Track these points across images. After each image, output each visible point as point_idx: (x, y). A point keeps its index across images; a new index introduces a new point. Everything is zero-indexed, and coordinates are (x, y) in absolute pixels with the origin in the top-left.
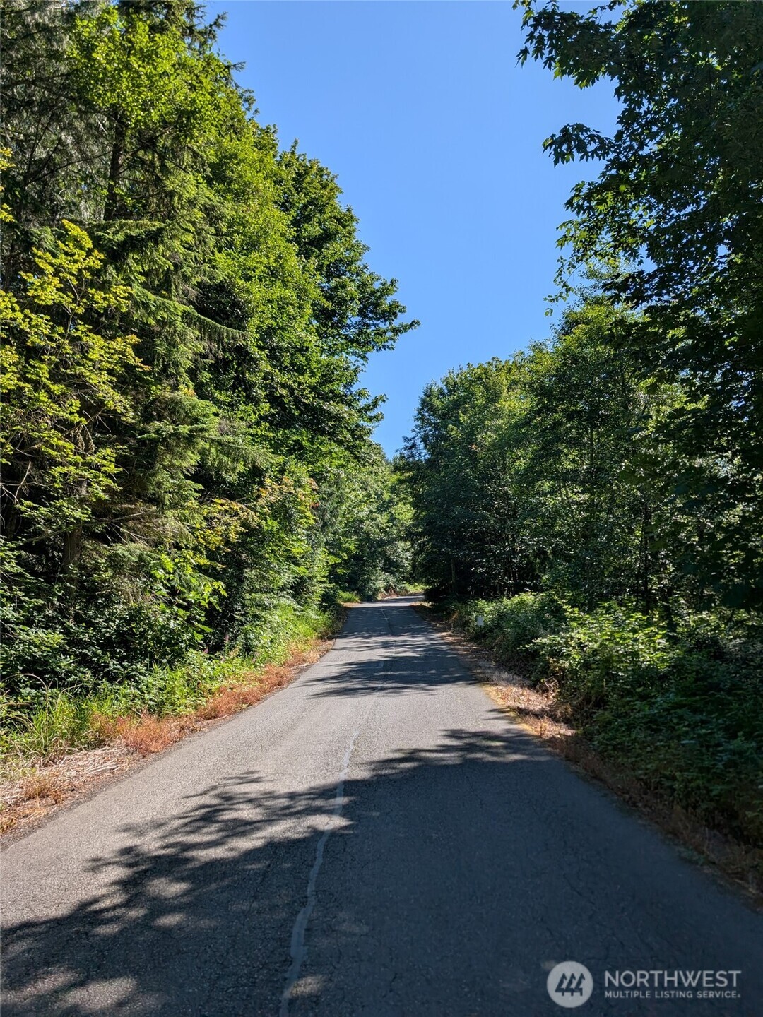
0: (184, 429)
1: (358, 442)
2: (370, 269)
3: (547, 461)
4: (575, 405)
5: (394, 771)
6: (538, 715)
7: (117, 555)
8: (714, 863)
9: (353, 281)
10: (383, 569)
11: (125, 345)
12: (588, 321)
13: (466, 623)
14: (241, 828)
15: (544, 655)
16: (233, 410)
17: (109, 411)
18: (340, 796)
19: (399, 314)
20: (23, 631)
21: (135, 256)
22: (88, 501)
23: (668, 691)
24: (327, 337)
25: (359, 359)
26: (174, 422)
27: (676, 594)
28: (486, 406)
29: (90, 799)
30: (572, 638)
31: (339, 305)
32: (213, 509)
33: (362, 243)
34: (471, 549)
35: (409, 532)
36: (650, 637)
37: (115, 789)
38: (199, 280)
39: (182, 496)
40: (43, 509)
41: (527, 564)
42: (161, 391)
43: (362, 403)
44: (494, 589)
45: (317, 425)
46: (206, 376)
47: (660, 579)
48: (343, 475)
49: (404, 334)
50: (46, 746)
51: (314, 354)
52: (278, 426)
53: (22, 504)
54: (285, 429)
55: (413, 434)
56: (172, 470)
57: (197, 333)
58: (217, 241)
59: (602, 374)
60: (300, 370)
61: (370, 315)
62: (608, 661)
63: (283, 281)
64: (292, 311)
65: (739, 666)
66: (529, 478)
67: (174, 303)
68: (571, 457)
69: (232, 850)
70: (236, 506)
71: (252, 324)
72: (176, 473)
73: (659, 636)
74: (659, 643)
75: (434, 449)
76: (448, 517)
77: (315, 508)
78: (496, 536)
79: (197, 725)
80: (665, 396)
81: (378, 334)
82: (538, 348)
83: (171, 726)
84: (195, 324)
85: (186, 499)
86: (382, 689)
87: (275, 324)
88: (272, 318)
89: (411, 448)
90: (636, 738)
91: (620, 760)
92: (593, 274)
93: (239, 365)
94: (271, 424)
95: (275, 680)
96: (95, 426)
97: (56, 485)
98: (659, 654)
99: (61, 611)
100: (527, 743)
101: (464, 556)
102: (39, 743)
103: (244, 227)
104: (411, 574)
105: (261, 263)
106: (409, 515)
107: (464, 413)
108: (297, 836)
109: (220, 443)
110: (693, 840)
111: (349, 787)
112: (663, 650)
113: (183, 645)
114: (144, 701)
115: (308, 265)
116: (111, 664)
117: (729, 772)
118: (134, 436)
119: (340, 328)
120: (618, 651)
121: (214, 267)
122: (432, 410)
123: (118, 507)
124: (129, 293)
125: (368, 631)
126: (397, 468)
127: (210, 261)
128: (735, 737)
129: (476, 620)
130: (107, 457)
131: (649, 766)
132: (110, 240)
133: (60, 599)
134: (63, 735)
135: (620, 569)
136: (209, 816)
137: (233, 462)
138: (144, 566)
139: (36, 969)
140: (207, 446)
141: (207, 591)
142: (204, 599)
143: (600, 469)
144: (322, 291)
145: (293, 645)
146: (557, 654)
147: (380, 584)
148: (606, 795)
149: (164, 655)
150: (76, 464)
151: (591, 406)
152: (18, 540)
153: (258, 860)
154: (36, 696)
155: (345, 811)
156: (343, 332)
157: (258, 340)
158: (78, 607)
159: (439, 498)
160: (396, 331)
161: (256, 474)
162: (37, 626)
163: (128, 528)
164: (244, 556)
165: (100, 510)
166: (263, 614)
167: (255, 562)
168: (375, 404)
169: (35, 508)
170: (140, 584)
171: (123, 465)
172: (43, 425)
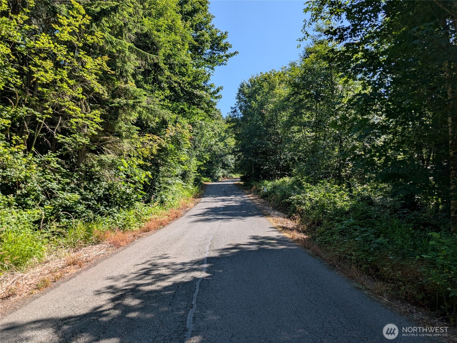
0: (131, 102)
1: (210, 109)
2: (215, 27)
3: (296, 117)
4: (310, 91)
5: (229, 253)
6: (291, 230)
7: (102, 160)
8: (369, 289)
9: (207, 32)
10: (221, 168)
11: (103, 61)
12: (316, 52)
13: (259, 191)
14: (161, 277)
15: (294, 204)
16: (153, 93)
17: (96, 93)
18: (205, 263)
19: (229, 48)
20: (61, 193)
21: (106, 19)
22: (88, 135)
23: (349, 218)
24: (195, 59)
25: (210, 69)
26: (126, 99)
27: (352, 177)
28: (269, 93)
29: (95, 266)
30: (307, 196)
31: (201, 44)
32: (144, 139)
33: (212, 14)
34: (261, 158)
35: (233, 150)
36: (341, 195)
37: (106, 261)
38: (136, 31)
39: (131, 133)
40: (67, 138)
41: (286, 165)
42: (120, 84)
43: (212, 90)
44: (271, 176)
45: (191, 101)
46: (140, 77)
47: (346, 170)
48: (203, 124)
49: (231, 58)
50: (74, 243)
51: (190, 67)
52: (174, 101)
53: (58, 136)
54: (177, 102)
55: (235, 106)
56: (126, 121)
57: (136, 56)
58: (144, 12)
59: (322, 76)
60: (183, 74)
61: (216, 49)
62: (323, 206)
63: (175, 32)
64: (179, 47)
65: (380, 208)
66: (288, 124)
67: (124, 42)
68: (307, 115)
69: (158, 286)
70: (156, 137)
71: (161, 52)
72: (128, 122)
73: (345, 195)
74: (345, 198)
75: (245, 112)
76: (251, 144)
77: (191, 139)
78: (273, 152)
79: (140, 235)
80: (350, 87)
81: (219, 58)
82: (293, 64)
83: (129, 236)
84: (135, 52)
85: (133, 134)
86: (222, 219)
87: (171, 53)
88: (170, 50)
89: (234, 112)
90: (335, 239)
91: (328, 248)
92: (319, 29)
93: (155, 72)
94: (170, 100)
95: (175, 215)
96: (90, 101)
97: (73, 127)
98: (345, 203)
99: (78, 185)
100: (287, 241)
101: (258, 161)
102: (71, 242)
103: (156, 6)
104: (234, 170)
105: (164, 23)
106: (234, 143)
107: (259, 95)
108: (187, 280)
109: (147, 108)
110: (360, 280)
111: (209, 260)
112: (347, 201)
113: (133, 200)
114: (116, 224)
115: (187, 25)
116: (101, 208)
117: (376, 252)
118: (108, 105)
119: (202, 55)
120: (327, 202)
121: (142, 25)
122: (244, 94)
123: (102, 138)
124: (103, 36)
125: (215, 195)
126: (228, 122)
127: (140, 22)
128: (379, 236)
129: (263, 189)
130: (96, 114)
131: (341, 250)
132: (93, 11)
133: (77, 180)
134: (81, 239)
135: (329, 166)
136: (147, 273)
137: (154, 117)
138: (114, 165)
139: (77, 334)
140: (142, 110)
141: (144, 176)
142: (142, 180)
143: (320, 121)
144: (193, 37)
145: (182, 200)
146: (300, 204)
147: (220, 174)
148: (322, 262)
149: (124, 204)
150: (82, 118)
151: (317, 92)
152: (57, 153)
153: (171, 290)
154: (69, 222)
155: (208, 270)
156: (203, 57)
157: (164, 60)
158: (85, 183)
159: (247, 135)
160: (227, 56)
161: (164, 123)
162: (67, 192)
163: (107, 148)
164: (159, 161)
165: (94, 139)
166: (168, 187)
167: (164, 164)
168: (218, 91)
169: (64, 138)
170: (113, 173)
171: (104, 119)
172: (66, 99)
